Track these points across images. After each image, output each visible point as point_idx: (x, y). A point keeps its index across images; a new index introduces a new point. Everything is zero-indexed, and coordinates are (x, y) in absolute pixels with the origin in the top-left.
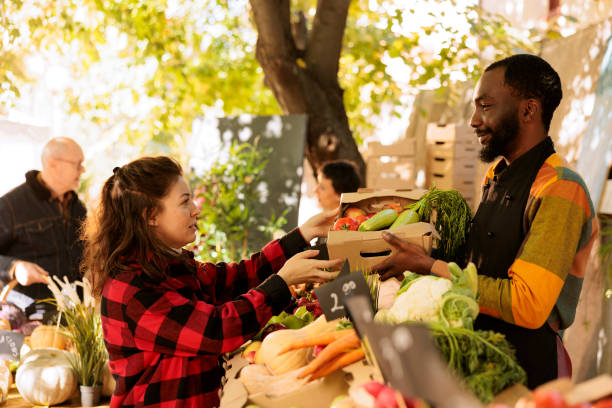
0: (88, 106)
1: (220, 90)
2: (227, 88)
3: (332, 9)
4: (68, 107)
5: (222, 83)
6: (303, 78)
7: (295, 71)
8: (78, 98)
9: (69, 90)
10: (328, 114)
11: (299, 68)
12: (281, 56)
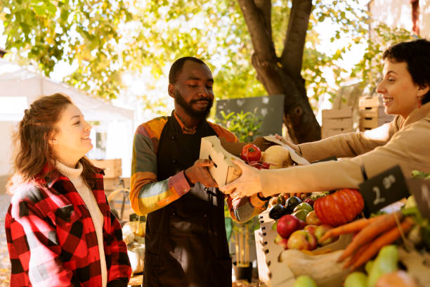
0: (155, 104)
1: (228, 90)
2: (231, 89)
3: (297, 32)
4: (145, 106)
5: (228, 86)
6: (280, 72)
7: (276, 69)
8: (150, 101)
9: (145, 97)
10: (297, 94)
11: (278, 67)
12: (267, 60)
